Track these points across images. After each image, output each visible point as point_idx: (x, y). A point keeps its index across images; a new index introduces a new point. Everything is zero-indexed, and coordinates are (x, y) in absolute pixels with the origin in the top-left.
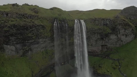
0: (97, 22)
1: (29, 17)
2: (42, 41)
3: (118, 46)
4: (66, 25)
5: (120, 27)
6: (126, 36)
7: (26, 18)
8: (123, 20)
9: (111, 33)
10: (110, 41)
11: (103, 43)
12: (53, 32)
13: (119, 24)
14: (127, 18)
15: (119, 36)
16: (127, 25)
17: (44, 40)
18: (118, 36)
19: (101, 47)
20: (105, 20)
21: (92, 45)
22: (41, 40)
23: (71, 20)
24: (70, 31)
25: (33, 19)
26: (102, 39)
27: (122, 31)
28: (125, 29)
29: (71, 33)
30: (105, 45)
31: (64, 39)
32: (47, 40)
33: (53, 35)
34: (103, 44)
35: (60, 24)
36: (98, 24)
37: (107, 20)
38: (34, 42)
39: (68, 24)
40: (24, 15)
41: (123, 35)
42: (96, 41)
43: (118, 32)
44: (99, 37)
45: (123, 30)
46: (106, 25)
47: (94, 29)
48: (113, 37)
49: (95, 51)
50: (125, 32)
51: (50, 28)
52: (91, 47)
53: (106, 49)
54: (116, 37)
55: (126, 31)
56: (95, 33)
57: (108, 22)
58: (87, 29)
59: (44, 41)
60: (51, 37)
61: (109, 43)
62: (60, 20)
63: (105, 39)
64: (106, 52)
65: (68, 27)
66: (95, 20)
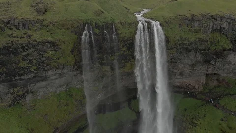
0: (196, 23)
2: (54, 75)
9: (230, 50)
11: (210, 69)
12: (80, 52)
17: (59, 71)
19: (203, 78)
20: (219, 19)
21: (181, 74)
22: (50, 73)
24: (125, 49)
26: (207, 61)
29: (126, 53)
30: (215, 74)
33: (81, 60)
34: (210, 72)
35: (95, 34)
37: (222, 18)
38: (34, 77)
39: (117, 35)
42: (193, 66)
44: (199, 57)
46: (220, 30)
47: (186, 42)
49: (190, 84)
51: (71, 46)
52: (180, 77)
57: (225, 25)
58: (167, 41)
59: (60, 74)
60: (75, 64)
61: (223, 70)
62: (97, 26)
63: (214, 63)
64: (215, 87)
65: (119, 41)
66: (192, 20)
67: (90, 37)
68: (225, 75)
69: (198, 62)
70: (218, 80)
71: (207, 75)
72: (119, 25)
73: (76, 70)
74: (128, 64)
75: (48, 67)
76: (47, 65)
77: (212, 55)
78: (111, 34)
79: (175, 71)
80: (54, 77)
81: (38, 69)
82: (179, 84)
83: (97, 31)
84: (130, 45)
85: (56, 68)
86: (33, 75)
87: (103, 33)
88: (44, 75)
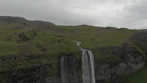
0: (105, 51)
1: (37, 57)
2: (49, 80)
3: (128, 74)
4: (74, 59)
5: (129, 55)
6: (136, 64)
7: (34, 59)
8: (133, 47)
9: (120, 61)
10: (119, 69)
11: (113, 71)
12: (60, 68)
13: (128, 52)
14: (137, 45)
15: (129, 64)
16: (137, 52)
17: (51, 78)
18: (127, 64)
19: (110, 75)
20: (114, 48)
21: (100, 74)
22: (47, 79)
23: (79, 52)
24: (78, 64)
25: (40, 59)
26: (111, 67)
27: (132, 59)
28: (135, 57)
29: (78, 66)
30: (115, 73)
31: (71, 73)
32: (53, 77)
33: (60, 71)
34: (113, 72)
35: (67, 58)
36: (107, 54)
37: (115, 48)
39: (75, 58)
40: (31, 56)
41: (133, 63)
42: (105, 70)
43: (128, 60)
44: (108, 66)
45: (134, 58)
46: (115, 53)
47: (102, 59)
48: (123, 65)
49: (104, 79)
50: (135, 59)
51: (57, 65)
52: (99, 76)
53: (115, 77)
54: (126, 65)
55: (137, 59)
56: (103, 63)
57: (117, 51)
58: (95, 60)
59: (51, 79)
60: (58, 73)
61: (118, 71)
62: (67, 55)
63: (114, 68)
64: (115, 80)
65: (75, 60)
66: (103, 49)
67: (65, 60)
68: (119, 73)
69: (107, 68)
70: (116, 76)
71: (111, 74)
72: (75, 53)
73: (58, 76)
74: (79, 71)
75: (47, 76)
76: (47, 75)
77: (113, 64)
78: (72, 57)
79: (98, 73)
80: (49, 81)
81: (43, 77)
82: (99, 79)
83: (67, 57)
84: (80, 62)
85: (50, 76)
86: (40, 81)
87: (69, 57)
88: (45, 80)
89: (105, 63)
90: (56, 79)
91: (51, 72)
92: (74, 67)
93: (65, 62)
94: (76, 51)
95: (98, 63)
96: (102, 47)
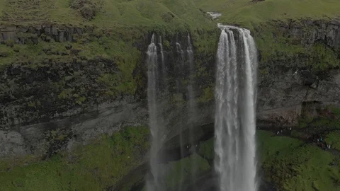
0: (295, 32)
1: (62, 34)
2: (109, 108)
4: (190, 51)
7: (52, 40)
9: (337, 67)
10: (331, 90)
11: (310, 95)
12: (145, 76)
17: (117, 103)
19: (300, 107)
20: (323, 26)
21: (272, 103)
22: (103, 106)
24: (202, 69)
26: (308, 85)
29: (204, 75)
30: (315, 102)
32: (123, 103)
33: (145, 86)
34: (309, 100)
35: (166, 48)
36: (299, 41)
37: (328, 24)
38: (81, 113)
39: (194, 48)
40: (42, 31)
42: (288, 91)
44: (298, 79)
46: (325, 41)
47: (283, 58)
49: (281, 117)
51: (133, 66)
52: (268, 108)
53: (315, 113)
56: (285, 70)
57: (331, 34)
58: (260, 58)
59: (116, 107)
60: (137, 92)
61: (327, 96)
62: (168, 38)
63: (315, 87)
64: (315, 120)
65: (196, 57)
66: (290, 27)
67: (159, 52)
68: (328, 103)
69: (295, 85)
70: (318, 110)
71: (304, 104)
72: (196, 34)
73: (138, 101)
74: (207, 90)
75: (102, 98)
76: (100, 95)
77: (314, 76)
78: (185, 47)
79: (265, 99)
80: (108, 112)
81: (87, 100)
82: (266, 117)
83: (168, 43)
84: (210, 63)
85: (113, 99)
86: (79, 109)
87: (175, 46)
88: (95, 109)
89: (290, 71)
90: (134, 109)
91: (115, 85)
92: (192, 76)
93: (159, 59)
94: (200, 29)
95: (270, 68)
96: (284, 21)
